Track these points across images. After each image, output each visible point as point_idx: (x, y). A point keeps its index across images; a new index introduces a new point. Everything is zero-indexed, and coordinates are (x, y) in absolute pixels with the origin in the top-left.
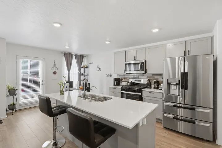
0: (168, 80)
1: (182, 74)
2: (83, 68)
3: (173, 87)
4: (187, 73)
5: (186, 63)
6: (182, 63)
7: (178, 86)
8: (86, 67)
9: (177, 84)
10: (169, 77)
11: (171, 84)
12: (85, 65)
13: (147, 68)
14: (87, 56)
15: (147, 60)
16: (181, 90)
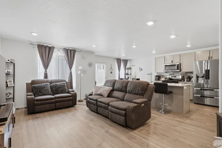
0: (197, 74)
1: (206, 71)
2: (127, 69)
3: (200, 79)
4: (209, 70)
5: (209, 64)
6: (206, 64)
7: (203, 78)
8: (129, 68)
9: (202, 77)
10: (198, 73)
11: (199, 77)
12: (129, 67)
13: (181, 68)
14: (130, 60)
15: (181, 62)
16: (205, 80)
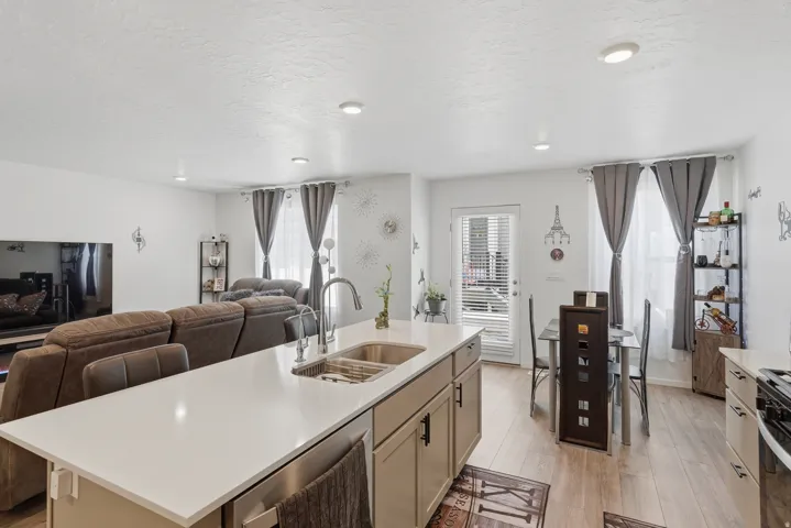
2: (707, 224)
12: (721, 208)
